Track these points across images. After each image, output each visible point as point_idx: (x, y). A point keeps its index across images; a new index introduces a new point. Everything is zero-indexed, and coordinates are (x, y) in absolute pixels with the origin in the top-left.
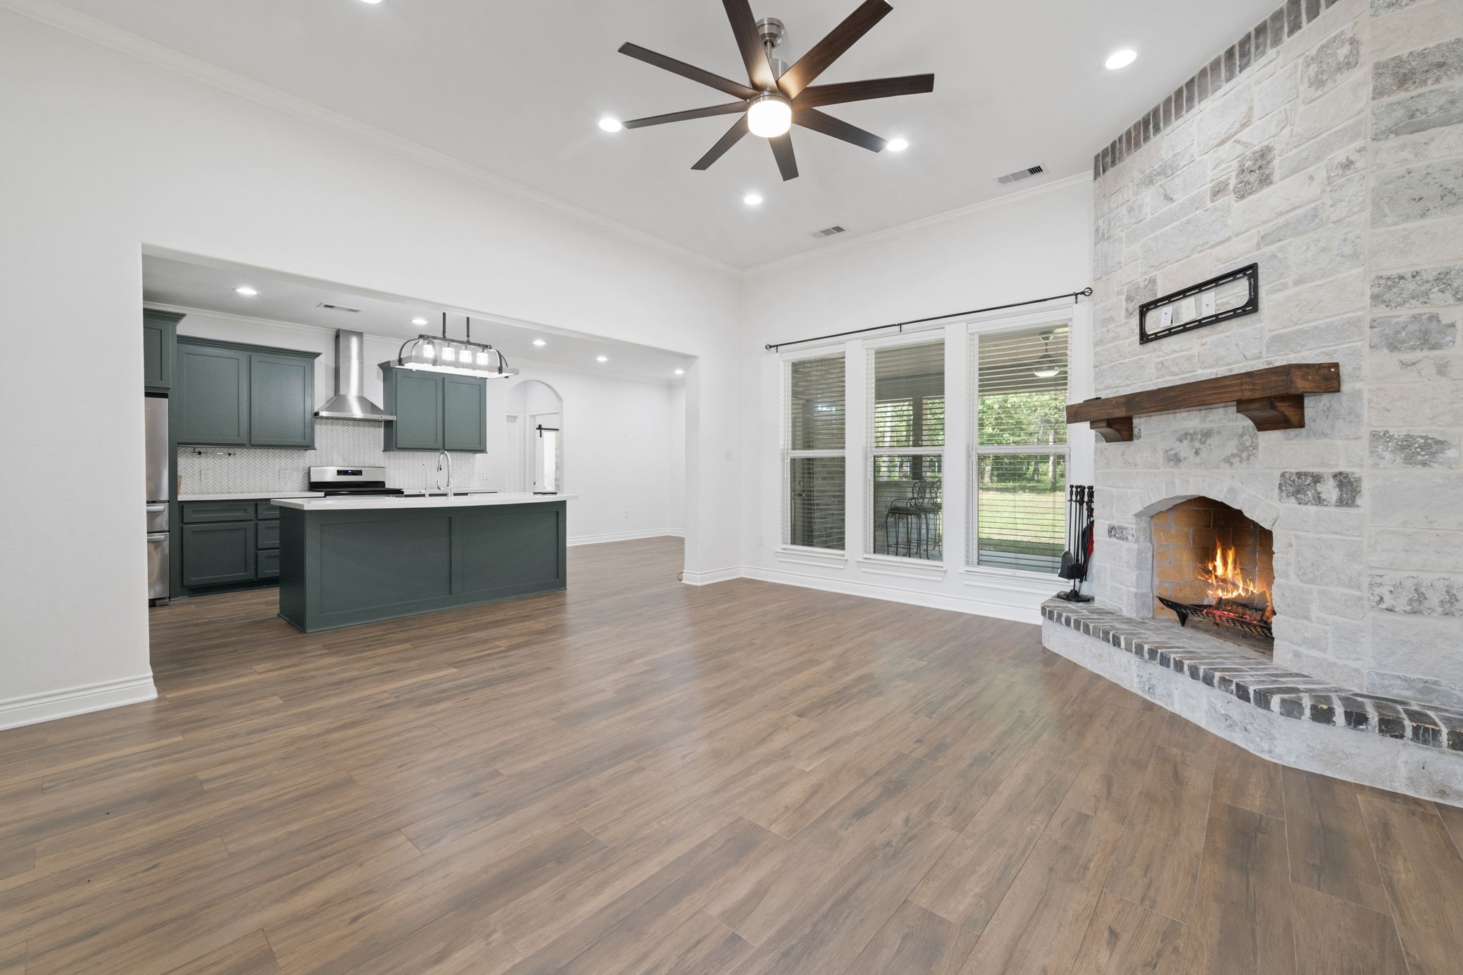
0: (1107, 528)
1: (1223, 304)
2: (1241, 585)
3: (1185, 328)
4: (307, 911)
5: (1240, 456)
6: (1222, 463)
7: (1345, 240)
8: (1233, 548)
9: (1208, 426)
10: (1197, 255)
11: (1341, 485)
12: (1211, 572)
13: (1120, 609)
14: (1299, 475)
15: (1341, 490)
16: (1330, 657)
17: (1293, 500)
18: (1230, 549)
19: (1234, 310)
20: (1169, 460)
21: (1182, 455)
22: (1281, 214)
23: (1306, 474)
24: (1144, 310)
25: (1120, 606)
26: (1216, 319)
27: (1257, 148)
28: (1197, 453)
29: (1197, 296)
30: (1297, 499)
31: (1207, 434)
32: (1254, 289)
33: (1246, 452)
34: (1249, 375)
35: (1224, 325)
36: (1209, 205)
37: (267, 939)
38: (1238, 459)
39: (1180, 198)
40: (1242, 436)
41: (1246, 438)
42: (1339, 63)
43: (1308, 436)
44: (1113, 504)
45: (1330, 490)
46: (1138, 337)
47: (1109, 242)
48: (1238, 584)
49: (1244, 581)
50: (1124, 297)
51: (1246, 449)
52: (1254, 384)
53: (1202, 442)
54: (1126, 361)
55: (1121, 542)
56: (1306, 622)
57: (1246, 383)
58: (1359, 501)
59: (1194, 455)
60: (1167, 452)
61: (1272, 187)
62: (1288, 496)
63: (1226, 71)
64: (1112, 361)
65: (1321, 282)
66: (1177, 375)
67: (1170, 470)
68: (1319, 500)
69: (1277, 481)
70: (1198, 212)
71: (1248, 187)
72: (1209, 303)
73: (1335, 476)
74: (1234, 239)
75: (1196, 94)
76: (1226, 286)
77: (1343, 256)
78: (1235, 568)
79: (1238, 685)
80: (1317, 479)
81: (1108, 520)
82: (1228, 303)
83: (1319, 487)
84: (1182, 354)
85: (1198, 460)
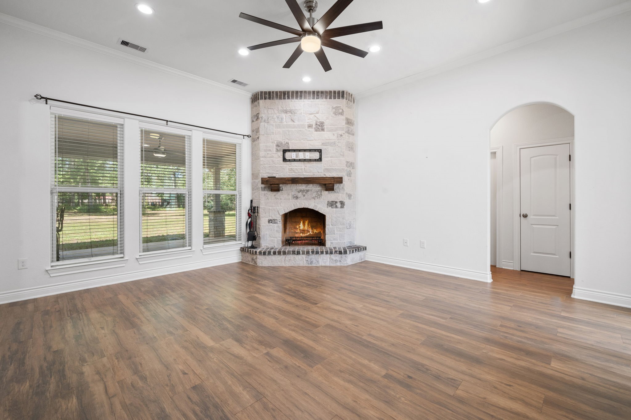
0: (267, 220)
1: (312, 157)
2: (311, 231)
3: (300, 160)
4: (521, 403)
5: (317, 197)
6: (312, 199)
7: (341, 151)
8: (308, 220)
9: (308, 188)
10: (303, 141)
11: (341, 204)
12: (298, 228)
13: (275, 246)
14: (332, 202)
15: (341, 205)
16: (339, 241)
17: (330, 207)
18: (307, 221)
19: (315, 159)
20: (294, 198)
21: (299, 196)
22: (327, 140)
23: (334, 201)
24: (285, 151)
25: (274, 245)
26: (310, 160)
27: (321, 121)
28: (304, 196)
29: (304, 152)
30: (331, 207)
31: (308, 191)
32: (321, 155)
33: (319, 196)
34: (333, 178)
35: (312, 162)
36: (307, 129)
37: (542, 407)
38: (317, 198)
39: (297, 123)
40: (318, 192)
41: (319, 192)
42: (339, 113)
43: (334, 193)
44: (270, 212)
45: (339, 205)
46: (282, 159)
47: (268, 124)
48: (309, 230)
49: (312, 229)
50: (275, 145)
51: (319, 195)
52: (334, 180)
53: (306, 193)
54: (276, 165)
55: (274, 224)
56: (334, 235)
57: (332, 180)
58: (345, 207)
59: (303, 196)
60: (293, 195)
61: (324, 132)
62: (329, 207)
63: (312, 96)
64: (270, 164)
65: (336, 159)
66: (297, 173)
67: (294, 201)
68: (336, 207)
69: (326, 203)
70: (303, 129)
71: (318, 129)
72: (308, 155)
73: (340, 202)
74: (314, 141)
75: (303, 96)
76: (312, 152)
77: (341, 155)
78: (308, 226)
79: (339, 251)
80: (336, 202)
81: (268, 218)
82: (313, 157)
83: (337, 204)
84: (299, 167)
85: (304, 198)
